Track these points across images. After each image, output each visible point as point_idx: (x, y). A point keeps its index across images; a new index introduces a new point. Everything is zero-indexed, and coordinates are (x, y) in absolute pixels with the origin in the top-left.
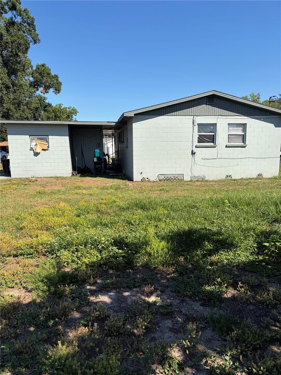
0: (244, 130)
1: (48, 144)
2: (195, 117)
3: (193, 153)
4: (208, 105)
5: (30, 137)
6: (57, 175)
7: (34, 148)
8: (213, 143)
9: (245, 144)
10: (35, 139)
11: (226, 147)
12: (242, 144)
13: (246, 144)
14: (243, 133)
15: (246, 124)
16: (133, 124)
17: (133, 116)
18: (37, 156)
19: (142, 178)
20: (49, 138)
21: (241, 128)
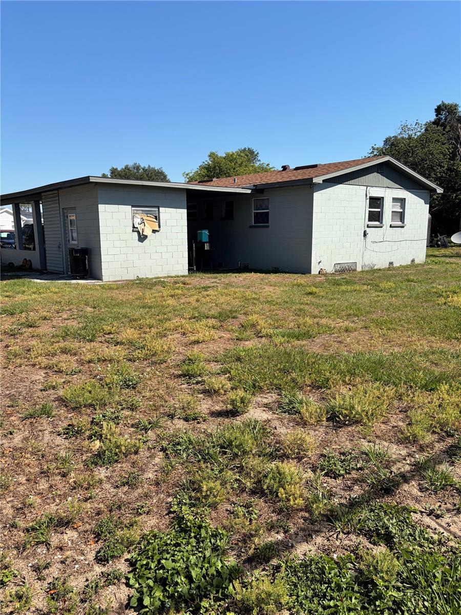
0: (403, 207)
1: (157, 221)
2: (368, 188)
3: (365, 234)
4: (379, 173)
5: (133, 209)
6: (170, 274)
7: (139, 228)
8: (379, 222)
9: (403, 223)
10: (138, 212)
11: (391, 226)
12: (400, 223)
13: (405, 223)
14: (401, 210)
15: (405, 199)
16: (314, 194)
17: (321, 182)
18: (142, 242)
19: (319, 270)
20: (160, 211)
21: (399, 204)
